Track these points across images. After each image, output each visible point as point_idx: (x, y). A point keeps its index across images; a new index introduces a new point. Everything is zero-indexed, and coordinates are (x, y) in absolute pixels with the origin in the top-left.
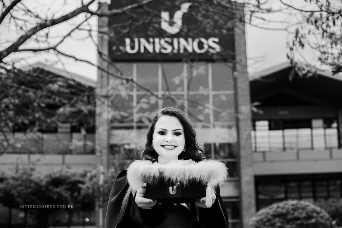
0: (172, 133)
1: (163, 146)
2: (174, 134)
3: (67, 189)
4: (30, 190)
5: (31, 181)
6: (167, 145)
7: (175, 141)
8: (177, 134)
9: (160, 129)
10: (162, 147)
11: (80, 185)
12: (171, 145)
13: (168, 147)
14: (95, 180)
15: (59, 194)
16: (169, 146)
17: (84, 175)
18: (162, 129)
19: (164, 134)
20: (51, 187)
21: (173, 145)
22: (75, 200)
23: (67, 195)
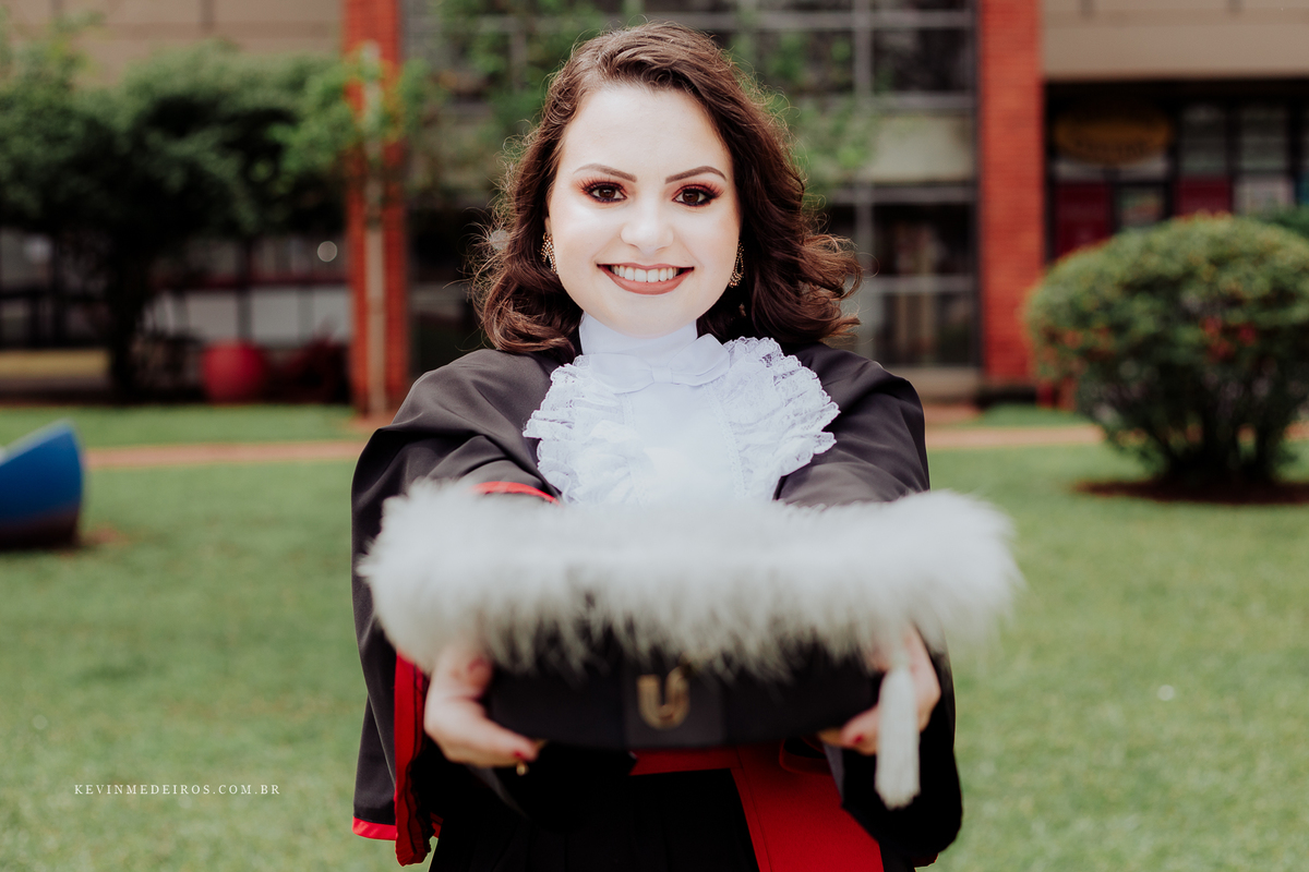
0: (665, 195)
1: (608, 268)
2: (674, 200)
3: (227, 147)
4: (63, 153)
5: (66, 114)
6: (635, 267)
7: (680, 240)
8: (694, 195)
9: (592, 167)
10: (603, 275)
11: (279, 133)
12: (659, 268)
13: (640, 276)
14: (341, 110)
15: (193, 170)
16: (647, 269)
17: (297, 84)
18: (606, 170)
19: (617, 195)
20: (154, 138)
21: (667, 267)
22: (261, 195)
23: (224, 168)
